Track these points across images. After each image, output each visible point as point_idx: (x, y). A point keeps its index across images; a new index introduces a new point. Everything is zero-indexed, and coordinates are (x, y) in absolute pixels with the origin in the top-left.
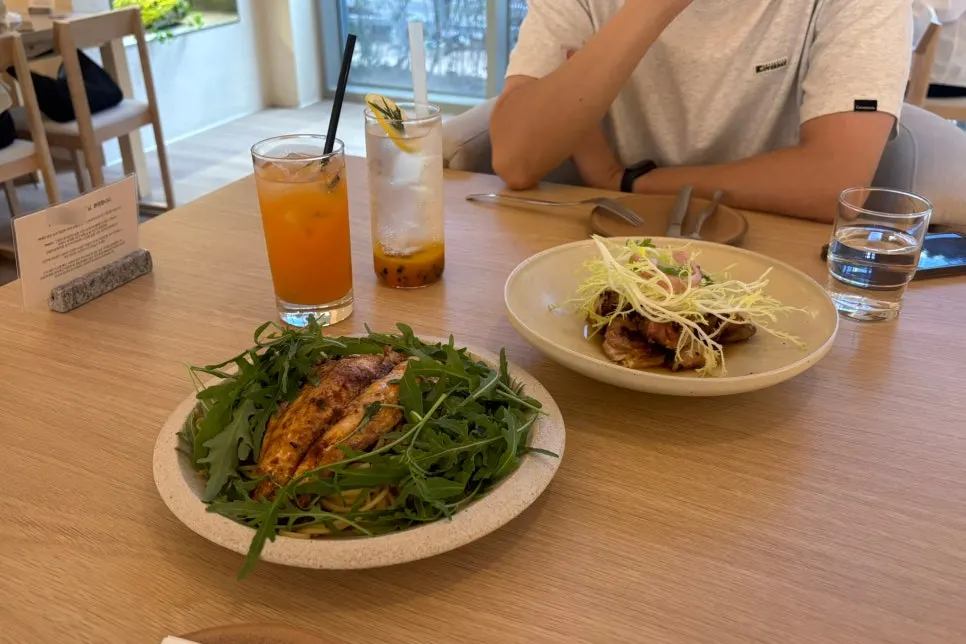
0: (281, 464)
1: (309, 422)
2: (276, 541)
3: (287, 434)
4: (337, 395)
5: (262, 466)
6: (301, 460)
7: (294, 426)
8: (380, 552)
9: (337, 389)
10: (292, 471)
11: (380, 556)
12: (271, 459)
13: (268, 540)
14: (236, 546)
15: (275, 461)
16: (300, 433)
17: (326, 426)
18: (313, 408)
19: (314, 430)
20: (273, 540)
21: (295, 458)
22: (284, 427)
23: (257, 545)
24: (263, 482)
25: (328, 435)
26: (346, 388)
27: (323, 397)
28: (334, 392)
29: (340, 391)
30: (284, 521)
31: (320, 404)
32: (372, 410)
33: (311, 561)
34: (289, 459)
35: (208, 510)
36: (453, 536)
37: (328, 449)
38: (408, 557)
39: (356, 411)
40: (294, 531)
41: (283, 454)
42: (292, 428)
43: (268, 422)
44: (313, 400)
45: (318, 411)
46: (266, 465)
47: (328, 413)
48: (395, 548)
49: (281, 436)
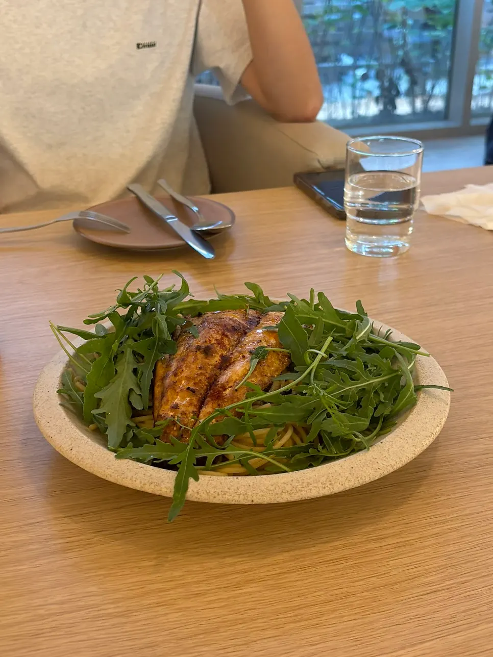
0: (183, 409)
1: (200, 368)
2: (200, 480)
3: (180, 381)
4: (220, 343)
5: (161, 413)
6: (202, 403)
7: (186, 373)
8: (309, 484)
9: (219, 337)
10: (197, 414)
11: (310, 487)
12: (170, 404)
13: (191, 480)
14: (158, 488)
15: (176, 407)
16: (194, 379)
17: (218, 371)
18: (200, 356)
19: (208, 375)
20: (197, 479)
21: (195, 402)
22: (176, 375)
23: (181, 487)
24: (168, 426)
25: (223, 379)
26: (227, 336)
27: (208, 344)
28: (216, 340)
29: (222, 339)
30: (201, 462)
31: (207, 351)
32: (260, 355)
33: (242, 497)
34: (190, 404)
35: (118, 457)
36: (376, 466)
37: (228, 391)
38: (338, 488)
39: (244, 357)
40: (213, 470)
41: (183, 401)
42: (184, 375)
43: (154, 372)
44: (198, 348)
45: (206, 358)
46: (166, 411)
47: (216, 359)
48: (323, 479)
49: (175, 383)
